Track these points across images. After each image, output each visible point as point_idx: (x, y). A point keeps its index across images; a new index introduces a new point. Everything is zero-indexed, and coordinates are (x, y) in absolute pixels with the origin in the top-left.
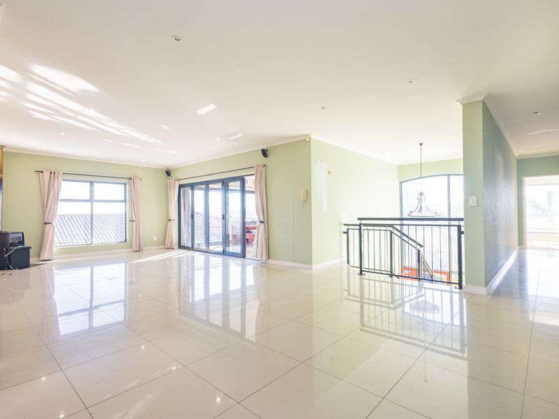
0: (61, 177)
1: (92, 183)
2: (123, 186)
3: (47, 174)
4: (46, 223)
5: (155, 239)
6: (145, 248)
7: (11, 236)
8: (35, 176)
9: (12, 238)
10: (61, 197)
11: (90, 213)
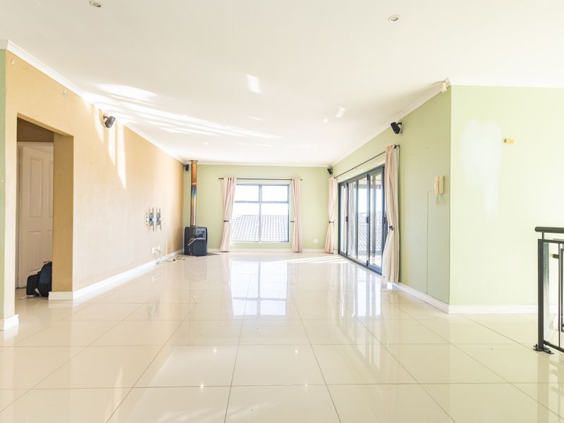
0: (236, 182)
1: (260, 186)
2: (287, 187)
3: (226, 180)
4: (225, 221)
5: (316, 241)
6: (304, 250)
7: (197, 230)
8: (219, 182)
9: (198, 232)
10: (235, 200)
11: (258, 214)
